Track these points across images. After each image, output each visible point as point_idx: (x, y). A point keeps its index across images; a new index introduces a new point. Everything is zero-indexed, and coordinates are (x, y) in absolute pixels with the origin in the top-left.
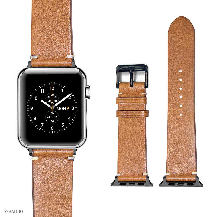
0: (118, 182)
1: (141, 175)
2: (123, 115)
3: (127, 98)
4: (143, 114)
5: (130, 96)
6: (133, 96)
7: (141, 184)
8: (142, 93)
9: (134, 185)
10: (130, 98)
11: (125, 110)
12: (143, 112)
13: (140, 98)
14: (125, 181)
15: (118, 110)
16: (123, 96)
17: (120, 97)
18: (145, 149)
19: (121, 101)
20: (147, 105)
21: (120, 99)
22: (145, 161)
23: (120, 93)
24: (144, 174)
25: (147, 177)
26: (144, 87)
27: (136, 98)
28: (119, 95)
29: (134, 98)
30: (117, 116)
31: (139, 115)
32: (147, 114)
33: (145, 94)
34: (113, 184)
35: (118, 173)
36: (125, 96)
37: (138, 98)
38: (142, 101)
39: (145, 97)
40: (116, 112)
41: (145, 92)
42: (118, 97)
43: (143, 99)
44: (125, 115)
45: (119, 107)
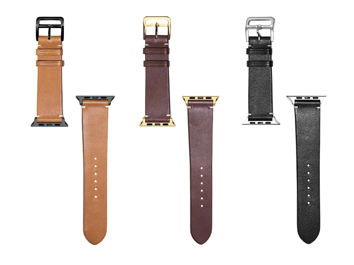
0: (38, 123)
1: (57, 117)
2: (42, 64)
3: (45, 50)
4: (59, 64)
5: (48, 48)
6: (51, 48)
7: (58, 125)
8: (59, 46)
9: (51, 125)
10: (48, 50)
11: (43, 60)
12: (60, 62)
13: (57, 50)
14: (43, 122)
15: (37, 60)
16: (42, 48)
17: (39, 49)
18: (61, 95)
19: (41, 52)
20: (63, 56)
21: (39, 50)
22: (61, 105)
23: (39, 46)
24: (60, 116)
25: (63, 118)
26: (60, 40)
27: (53, 50)
28: (38, 47)
29: (51, 50)
30: (37, 65)
31: (56, 64)
32: (63, 63)
33: (61, 47)
34: (33, 125)
35: (38, 115)
36: (44, 48)
37: (55, 50)
38: (58, 52)
39: (61, 49)
40: (36, 62)
41: (61, 44)
42: (38, 49)
43: (59, 50)
44: (44, 64)
45: (38, 57)
